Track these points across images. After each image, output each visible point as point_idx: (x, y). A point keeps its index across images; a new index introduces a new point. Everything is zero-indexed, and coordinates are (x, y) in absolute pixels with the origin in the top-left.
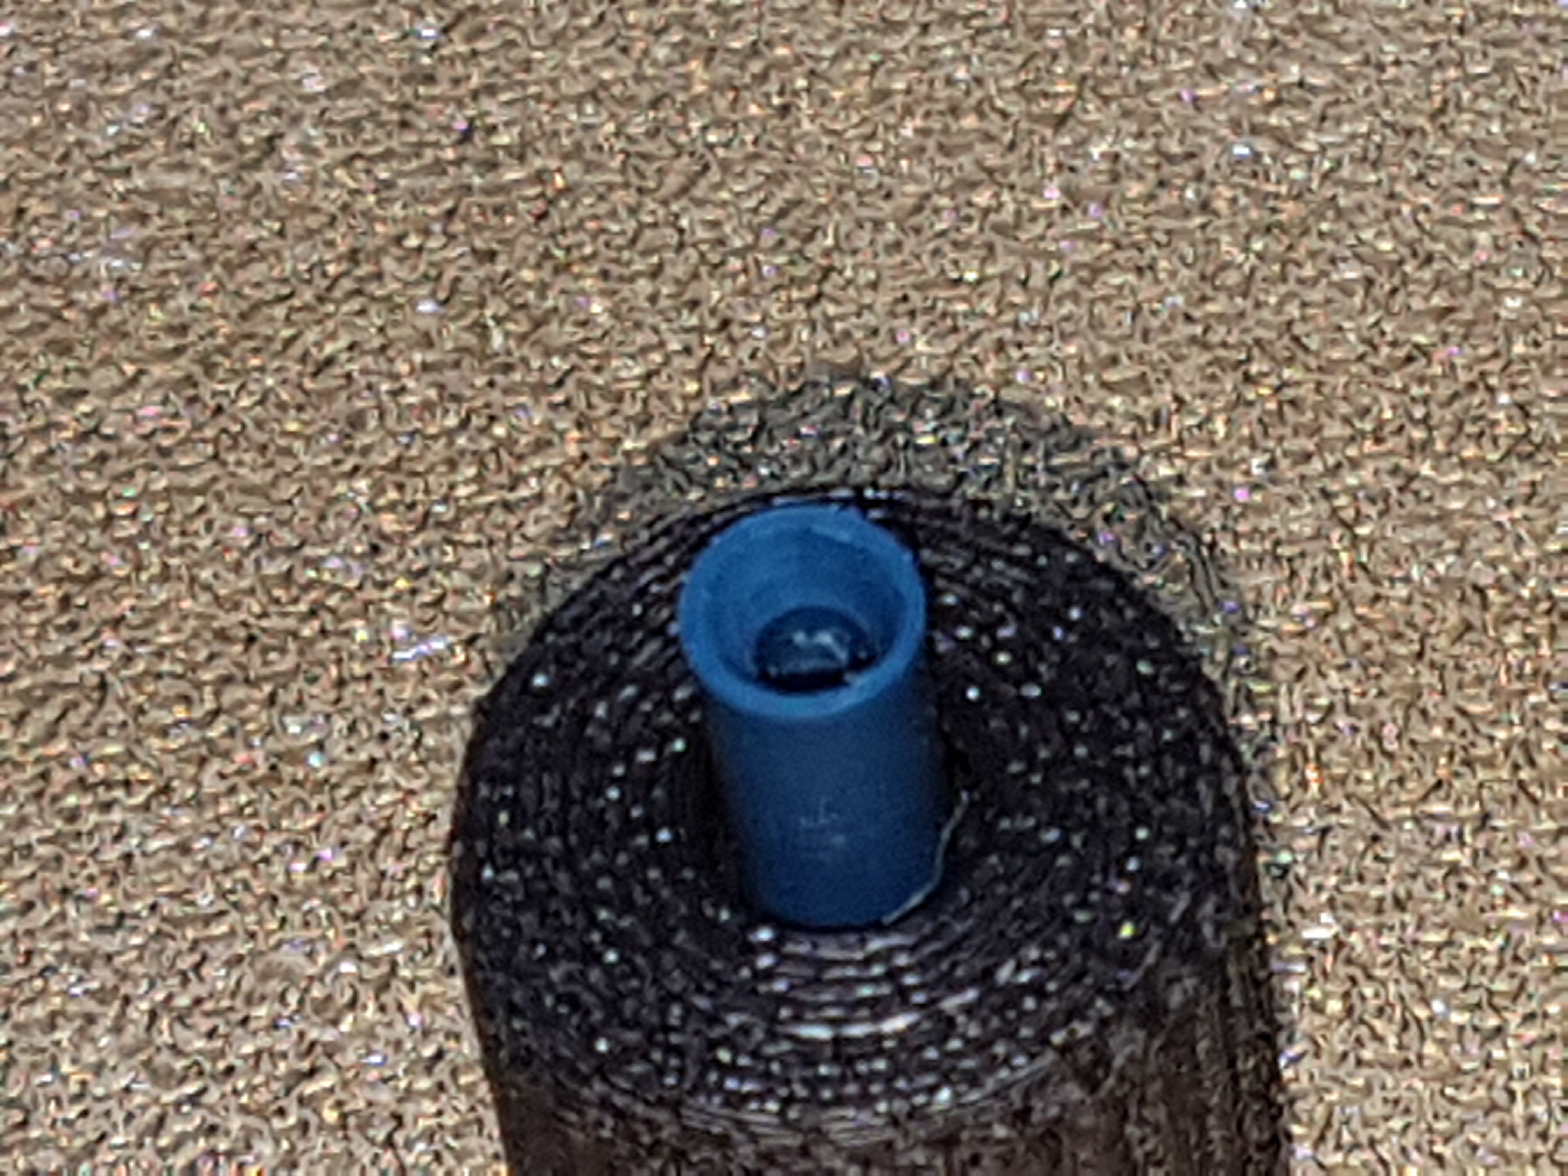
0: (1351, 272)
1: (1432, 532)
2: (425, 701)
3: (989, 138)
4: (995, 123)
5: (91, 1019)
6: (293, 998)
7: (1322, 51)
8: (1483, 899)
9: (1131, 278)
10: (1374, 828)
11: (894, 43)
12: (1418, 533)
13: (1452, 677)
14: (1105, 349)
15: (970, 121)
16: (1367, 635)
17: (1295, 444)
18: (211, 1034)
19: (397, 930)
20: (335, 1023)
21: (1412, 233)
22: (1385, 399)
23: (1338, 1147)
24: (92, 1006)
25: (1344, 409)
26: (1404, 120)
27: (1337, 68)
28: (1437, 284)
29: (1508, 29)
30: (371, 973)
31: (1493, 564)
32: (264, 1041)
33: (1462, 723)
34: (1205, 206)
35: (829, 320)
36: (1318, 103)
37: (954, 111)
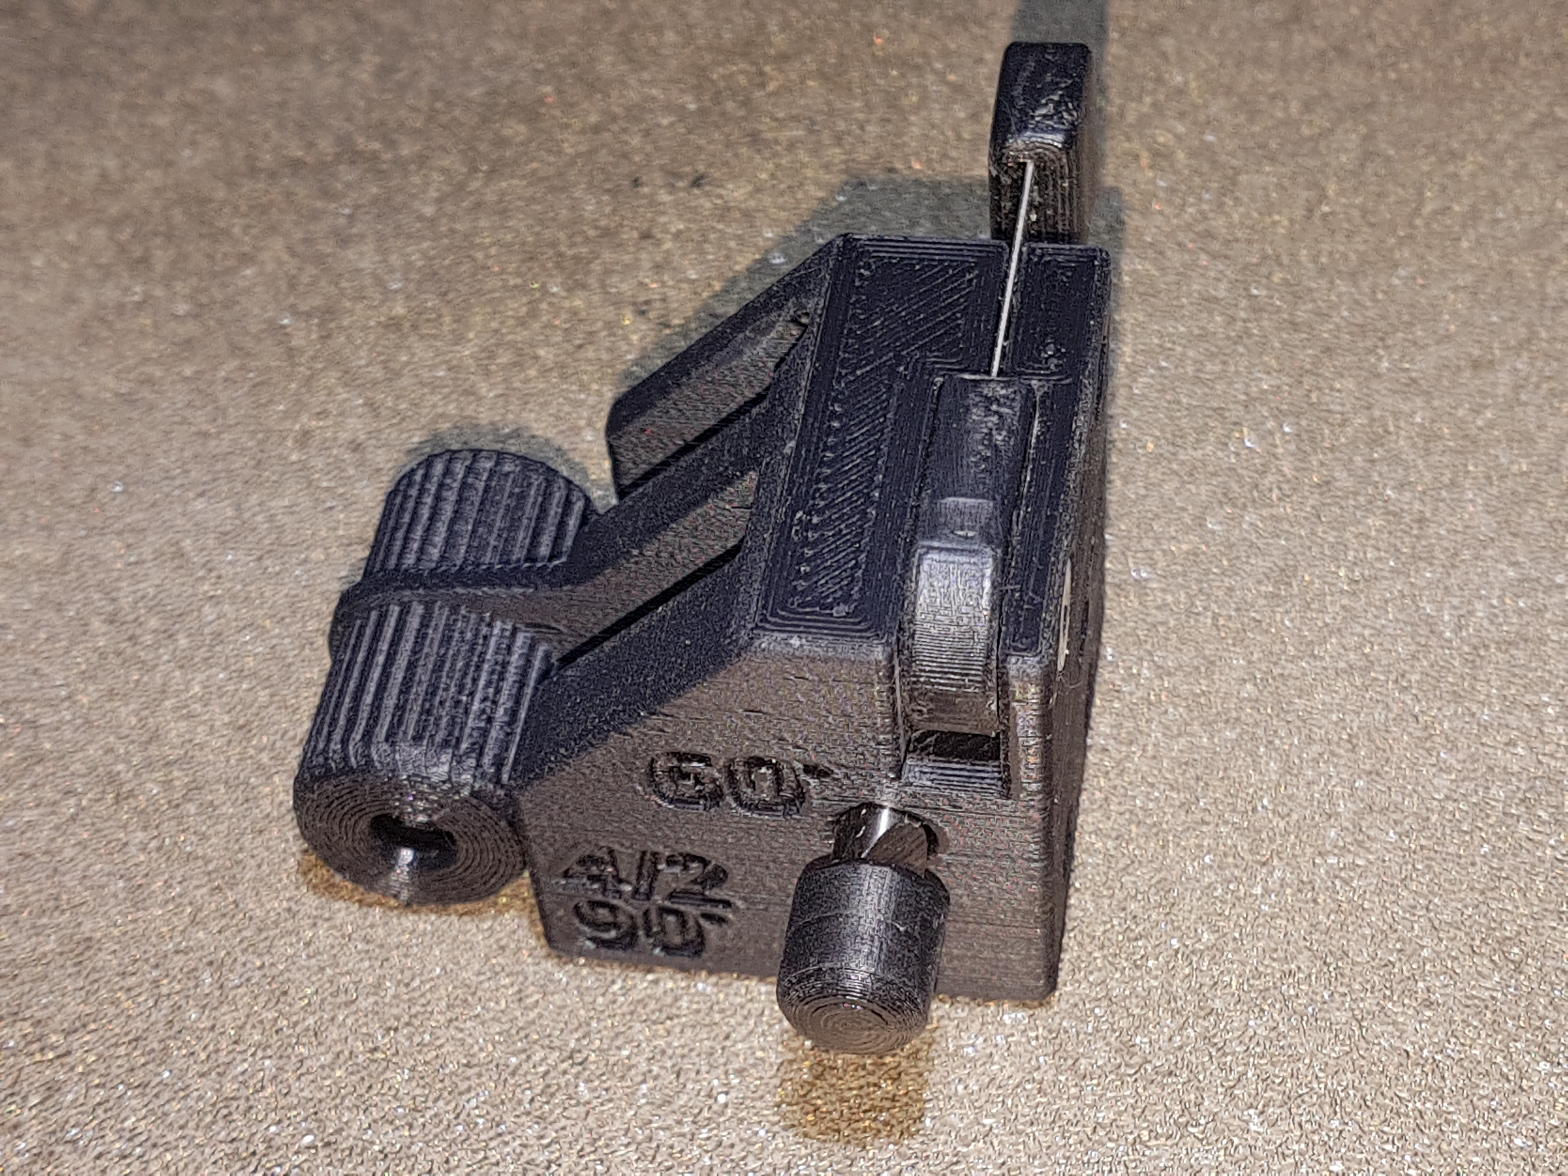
0: (1367, 931)
1: (1390, 1028)
2: (1012, 1035)
3: (1236, 866)
4: (1239, 861)
5: (879, 1131)
6: (953, 1134)
7: (1362, 852)
8: (1400, 1166)
9: (1284, 922)
10: (1360, 1133)
11: (1204, 829)
12: (1384, 1028)
13: (1393, 1083)
14: (1273, 945)
15: (1230, 860)
16: (1363, 1062)
17: (1342, 990)
18: (923, 1143)
19: (993, 1116)
20: (968, 1146)
21: (1391, 921)
22: (1376, 978)
24: (880, 1126)
25: (1360, 979)
26: (1390, 881)
27: (1368, 860)
28: (1398, 940)
29: (1432, 854)
30: (982, 1130)
31: (1412, 1043)
32: (941, 1148)
33: (1396, 1099)
34: (1315, 901)
35: (1173, 921)
36: (1359, 871)
37: (1225, 855)
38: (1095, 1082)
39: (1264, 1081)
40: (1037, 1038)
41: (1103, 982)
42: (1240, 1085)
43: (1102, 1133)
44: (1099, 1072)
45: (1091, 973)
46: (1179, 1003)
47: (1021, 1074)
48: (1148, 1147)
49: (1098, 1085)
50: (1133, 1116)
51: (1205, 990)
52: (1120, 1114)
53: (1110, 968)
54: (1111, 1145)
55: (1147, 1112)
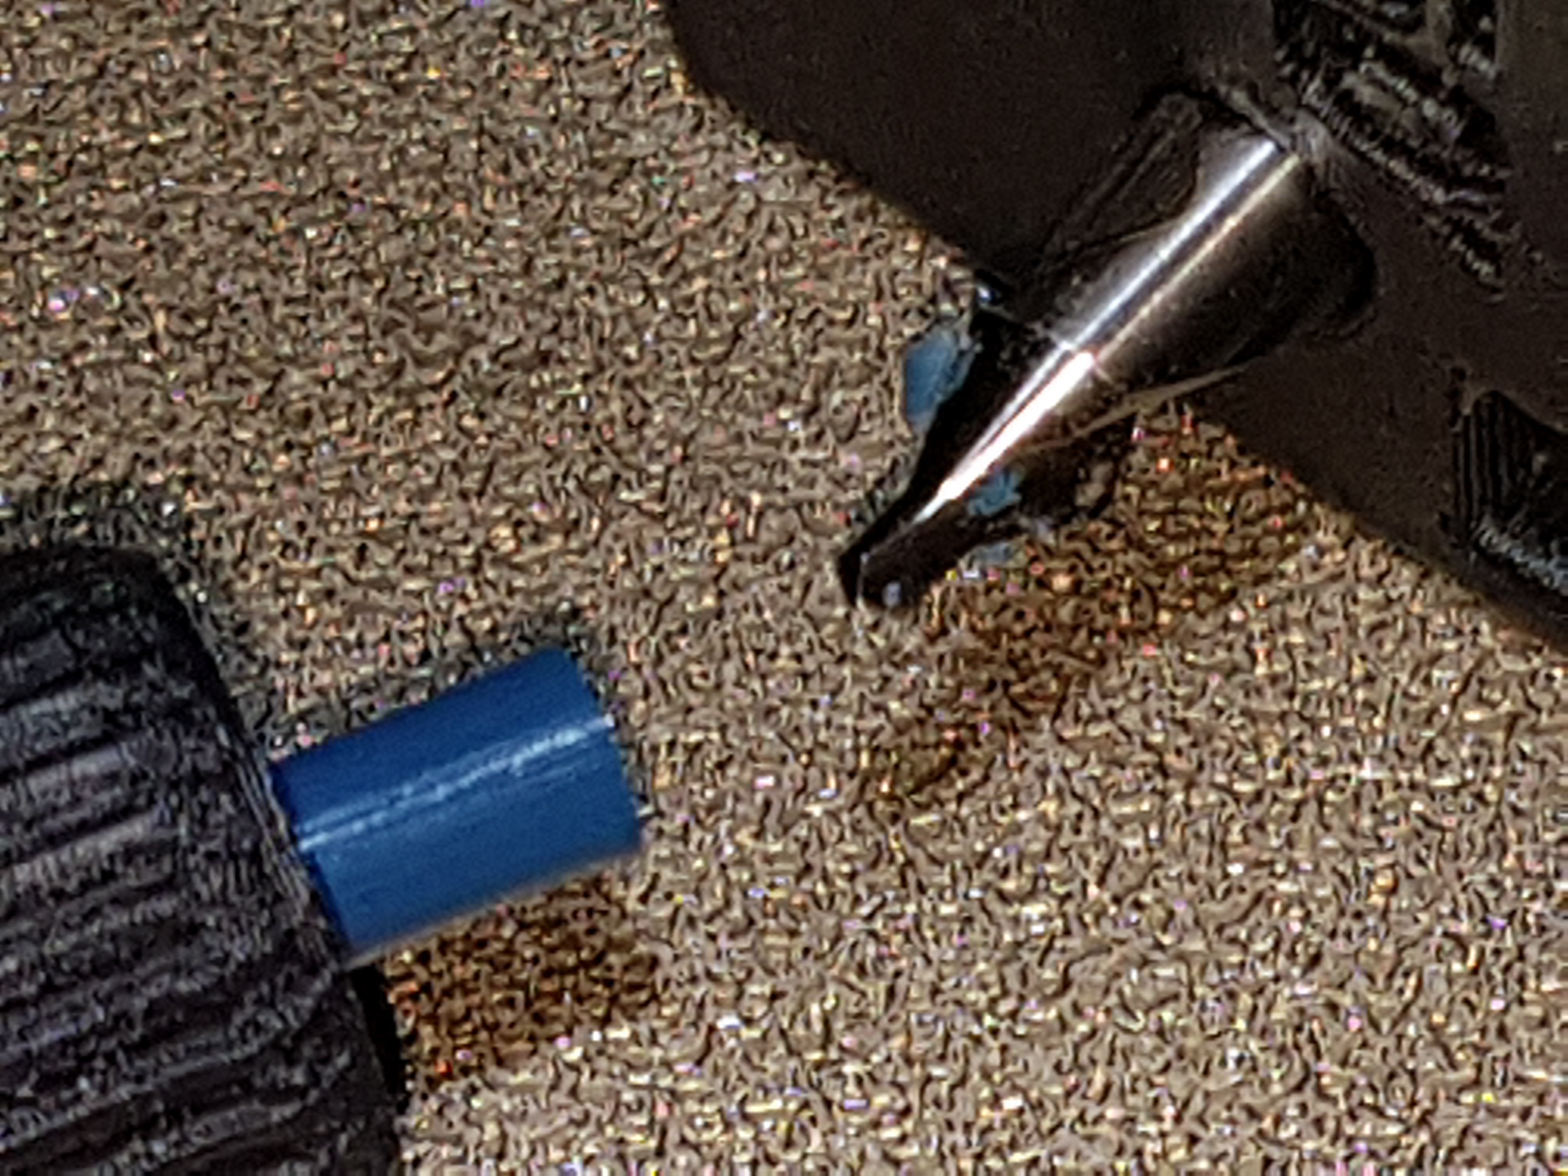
2: (83, 347)
23: (1077, 719)
38: (341, 425)
39: (805, 323)
40: (153, 341)
41: (312, 151)
42: (743, 347)
43: (384, 557)
44: (346, 395)
45: (274, 131)
46: (536, 166)
47: (127, 449)
48: (519, 568)
49: (351, 432)
50: (464, 495)
51: (601, 111)
52: (424, 495)
53: (321, 106)
54: (413, 585)
55: (499, 478)
